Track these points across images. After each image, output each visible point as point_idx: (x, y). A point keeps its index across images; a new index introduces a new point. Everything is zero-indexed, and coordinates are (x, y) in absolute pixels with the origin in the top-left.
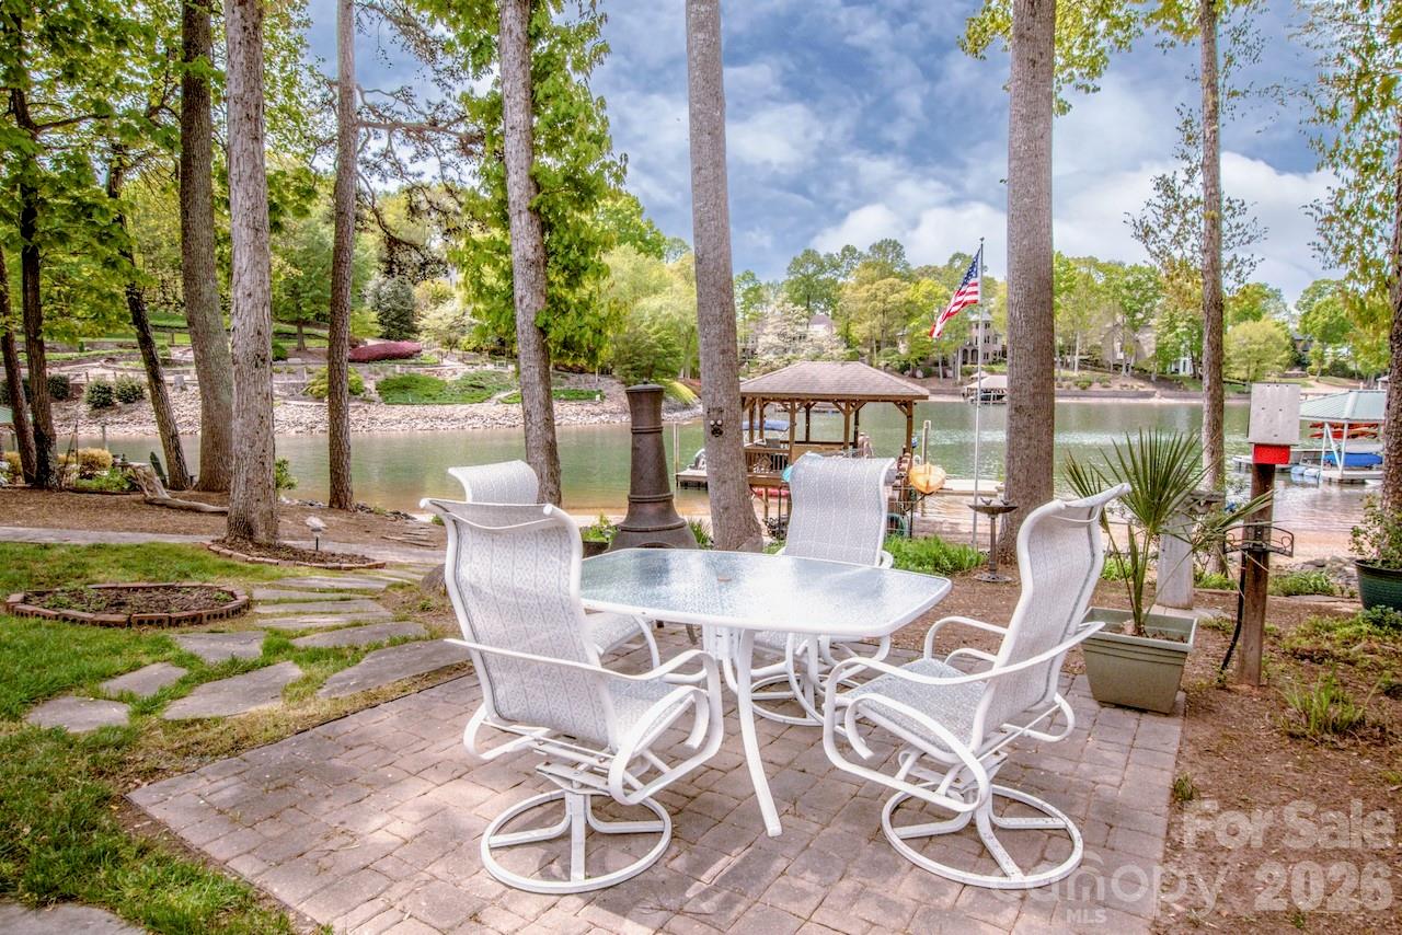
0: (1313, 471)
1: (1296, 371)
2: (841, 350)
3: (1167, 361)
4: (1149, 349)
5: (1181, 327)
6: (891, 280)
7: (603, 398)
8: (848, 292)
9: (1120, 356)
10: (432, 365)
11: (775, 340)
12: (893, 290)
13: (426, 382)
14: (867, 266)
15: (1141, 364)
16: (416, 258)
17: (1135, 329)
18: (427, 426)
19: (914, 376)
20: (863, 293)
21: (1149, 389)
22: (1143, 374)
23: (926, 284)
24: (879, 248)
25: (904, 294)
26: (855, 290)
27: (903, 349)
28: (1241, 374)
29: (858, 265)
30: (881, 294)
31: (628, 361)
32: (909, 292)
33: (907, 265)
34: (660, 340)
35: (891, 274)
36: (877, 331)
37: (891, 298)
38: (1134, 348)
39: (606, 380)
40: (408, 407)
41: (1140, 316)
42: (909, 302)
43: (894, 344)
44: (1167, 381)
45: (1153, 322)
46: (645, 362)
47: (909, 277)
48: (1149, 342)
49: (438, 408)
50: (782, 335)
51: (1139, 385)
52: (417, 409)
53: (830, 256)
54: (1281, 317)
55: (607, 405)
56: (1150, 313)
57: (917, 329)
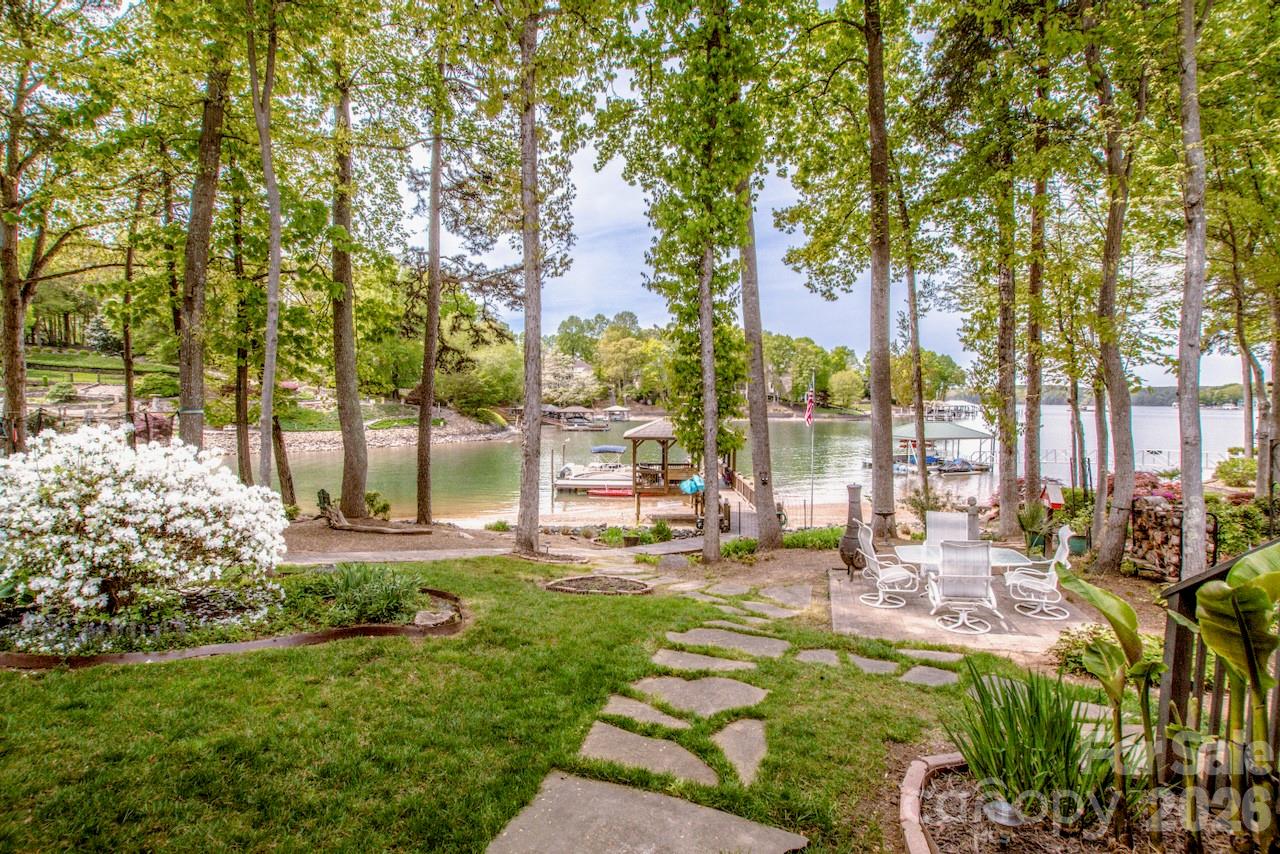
0: (903, 467)
1: (866, 400)
2: (597, 386)
3: (798, 395)
4: (788, 388)
5: (806, 373)
6: (629, 339)
7: (445, 424)
8: (601, 346)
9: (772, 391)
10: (309, 400)
11: (552, 379)
12: (631, 345)
13: (307, 414)
14: (613, 329)
15: (784, 396)
16: (457, 357)
17: (780, 374)
18: (313, 448)
19: (646, 403)
20: (611, 347)
21: (790, 412)
22: (785, 402)
23: (653, 342)
24: (621, 317)
25: (640, 349)
26: (606, 345)
27: (637, 385)
28: (840, 403)
29: (607, 328)
30: (623, 349)
31: (465, 397)
32: (642, 348)
33: (639, 329)
34: (486, 382)
35: (629, 335)
36: (621, 373)
37: (630, 351)
38: (780, 387)
39: (446, 411)
40: (296, 434)
41: (782, 366)
42: (642, 354)
43: (631, 382)
44: (799, 407)
45: (790, 370)
46: (476, 397)
47: (642, 337)
48: (787, 383)
49: (320, 433)
50: (555, 376)
51: (784, 409)
52: (303, 435)
53: (588, 322)
54: (855, 368)
55: (449, 429)
56: (788, 365)
57: (647, 372)
